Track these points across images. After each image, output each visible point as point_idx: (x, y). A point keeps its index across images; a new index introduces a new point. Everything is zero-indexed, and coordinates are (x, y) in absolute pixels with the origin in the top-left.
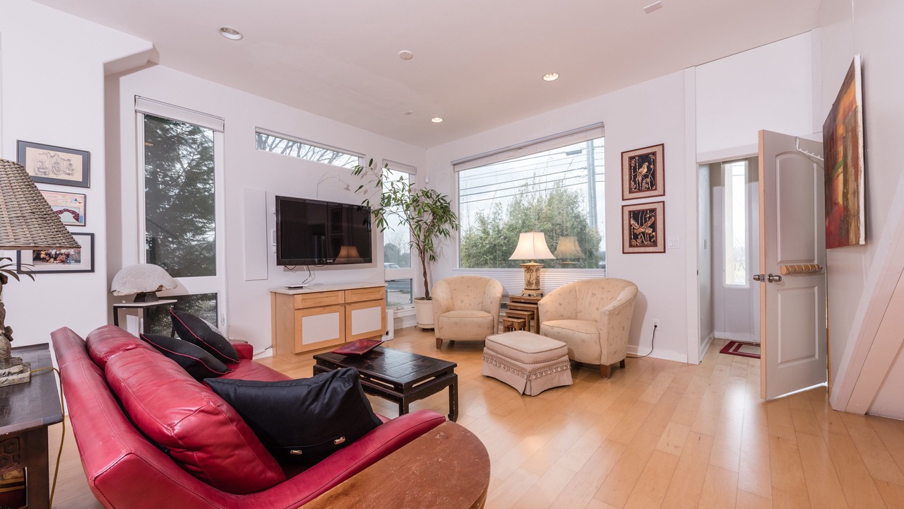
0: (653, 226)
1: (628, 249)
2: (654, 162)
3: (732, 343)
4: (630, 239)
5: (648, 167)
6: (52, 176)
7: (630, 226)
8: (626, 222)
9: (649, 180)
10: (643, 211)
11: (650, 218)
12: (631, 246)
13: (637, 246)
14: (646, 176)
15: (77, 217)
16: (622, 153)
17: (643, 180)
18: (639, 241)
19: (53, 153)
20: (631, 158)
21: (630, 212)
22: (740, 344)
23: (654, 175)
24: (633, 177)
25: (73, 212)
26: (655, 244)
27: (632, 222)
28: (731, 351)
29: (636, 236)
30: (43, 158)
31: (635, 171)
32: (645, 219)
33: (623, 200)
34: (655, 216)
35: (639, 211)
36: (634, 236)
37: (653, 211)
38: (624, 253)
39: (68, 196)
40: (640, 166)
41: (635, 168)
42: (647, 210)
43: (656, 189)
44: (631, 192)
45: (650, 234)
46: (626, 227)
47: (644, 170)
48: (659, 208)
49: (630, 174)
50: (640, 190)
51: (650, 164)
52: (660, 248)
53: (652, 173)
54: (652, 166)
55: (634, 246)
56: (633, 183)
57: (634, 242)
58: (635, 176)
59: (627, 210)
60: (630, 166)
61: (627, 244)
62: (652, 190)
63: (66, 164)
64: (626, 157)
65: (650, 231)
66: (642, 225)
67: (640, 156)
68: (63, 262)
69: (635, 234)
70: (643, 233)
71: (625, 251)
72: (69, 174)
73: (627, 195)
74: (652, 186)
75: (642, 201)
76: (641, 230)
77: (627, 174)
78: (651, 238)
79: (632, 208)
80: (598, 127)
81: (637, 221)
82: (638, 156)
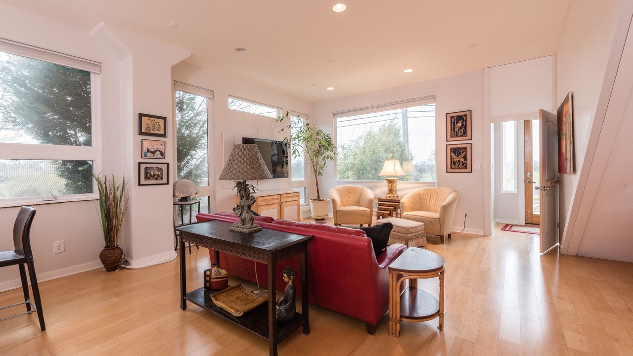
0: (465, 157)
1: (449, 170)
2: (466, 120)
3: (507, 225)
4: (451, 164)
5: (462, 123)
6: (152, 132)
7: (451, 157)
8: (449, 155)
9: (462, 131)
10: (459, 148)
11: (463, 152)
12: (451, 168)
13: (455, 168)
14: (460, 128)
15: (162, 154)
16: (446, 114)
17: (459, 130)
18: (456, 165)
19: (152, 119)
20: (452, 117)
21: (451, 149)
22: (512, 226)
23: (465, 128)
24: (453, 129)
25: (160, 151)
26: (466, 167)
27: (452, 154)
28: (507, 229)
29: (455, 163)
30: (148, 122)
31: (454, 125)
32: (460, 153)
33: (447, 141)
34: (466, 152)
35: (456, 148)
36: (453, 163)
37: (465, 148)
39: (159, 143)
40: (457, 122)
41: (454, 123)
42: (461, 148)
43: (466, 136)
44: (451, 137)
45: (463, 162)
46: (449, 158)
47: (460, 124)
48: (468, 147)
49: (451, 126)
50: (457, 136)
51: (463, 121)
52: (469, 170)
53: (464, 127)
54: (464, 123)
55: (453, 169)
56: (453, 132)
57: (453, 167)
58: (454, 128)
59: (449, 147)
60: (451, 122)
61: (449, 167)
62: (464, 136)
63: (157, 124)
64: (449, 116)
65: (463, 160)
66: (458, 156)
67: (457, 117)
68: (156, 179)
69: (454, 162)
70: (459, 161)
71: (448, 171)
72: (158, 130)
73: (449, 138)
74: (464, 134)
75: (458, 142)
76: (457, 159)
77: (450, 126)
78: (463, 164)
79: (452, 146)
80: (432, 98)
81: (455, 154)
82: (456, 116)
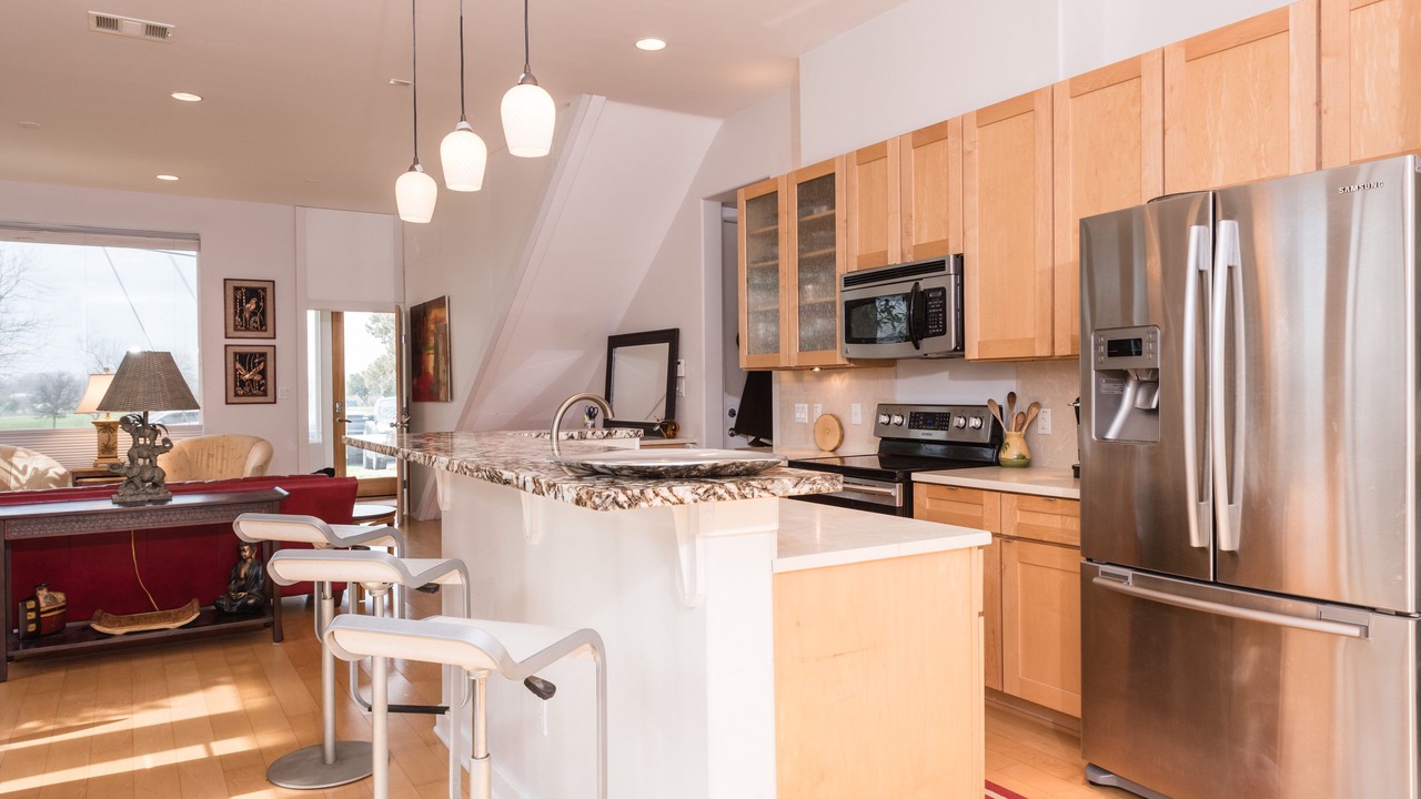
0: (263, 373)
1: (232, 398)
2: (264, 299)
4: (236, 386)
5: (257, 303)
7: (236, 370)
8: (231, 366)
9: (257, 318)
10: (251, 354)
11: (259, 363)
12: (236, 395)
13: (244, 395)
14: (254, 313)
16: (224, 280)
17: (250, 317)
18: (247, 389)
20: (237, 289)
21: (235, 354)
23: (264, 314)
24: (240, 312)
26: (265, 393)
27: (238, 366)
29: (242, 384)
31: (241, 305)
32: (254, 364)
33: (226, 338)
34: (265, 361)
35: (246, 354)
36: (240, 383)
37: (263, 355)
38: (227, 403)
40: (247, 301)
41: (241, 301)
42: (256, 354)
43: (266, 330)
44: (235, 329)
45: (258, 382)
46: (231, 372)
47: (251, 306)
48: (270, 352)
49: (235, 308)
50: (247, 329)
51: (259, 300)
52: (270, 398)
53: (261, 312)
54: (261, 304)
55: (240, 396)
56: (238, 319)
57: (240, 391)
58: (242, 311)
59: (231, 351)
60: (235, 298)
61: (231, 393)
62: (261, 330)
64: (230, 285)
65: (257, 378)
66: (250, 371)
69: (241, 381)
70: (251, 380)
71: (229, 401)
73: (231, 332)
74: (261, 326)
75: (250, 342)
76: (247, 376)
77: (232, 306)
78: (260, 386)
79: (238, 350)
80: (190, 240)
81: (243, 365)
82: (247, 288)
